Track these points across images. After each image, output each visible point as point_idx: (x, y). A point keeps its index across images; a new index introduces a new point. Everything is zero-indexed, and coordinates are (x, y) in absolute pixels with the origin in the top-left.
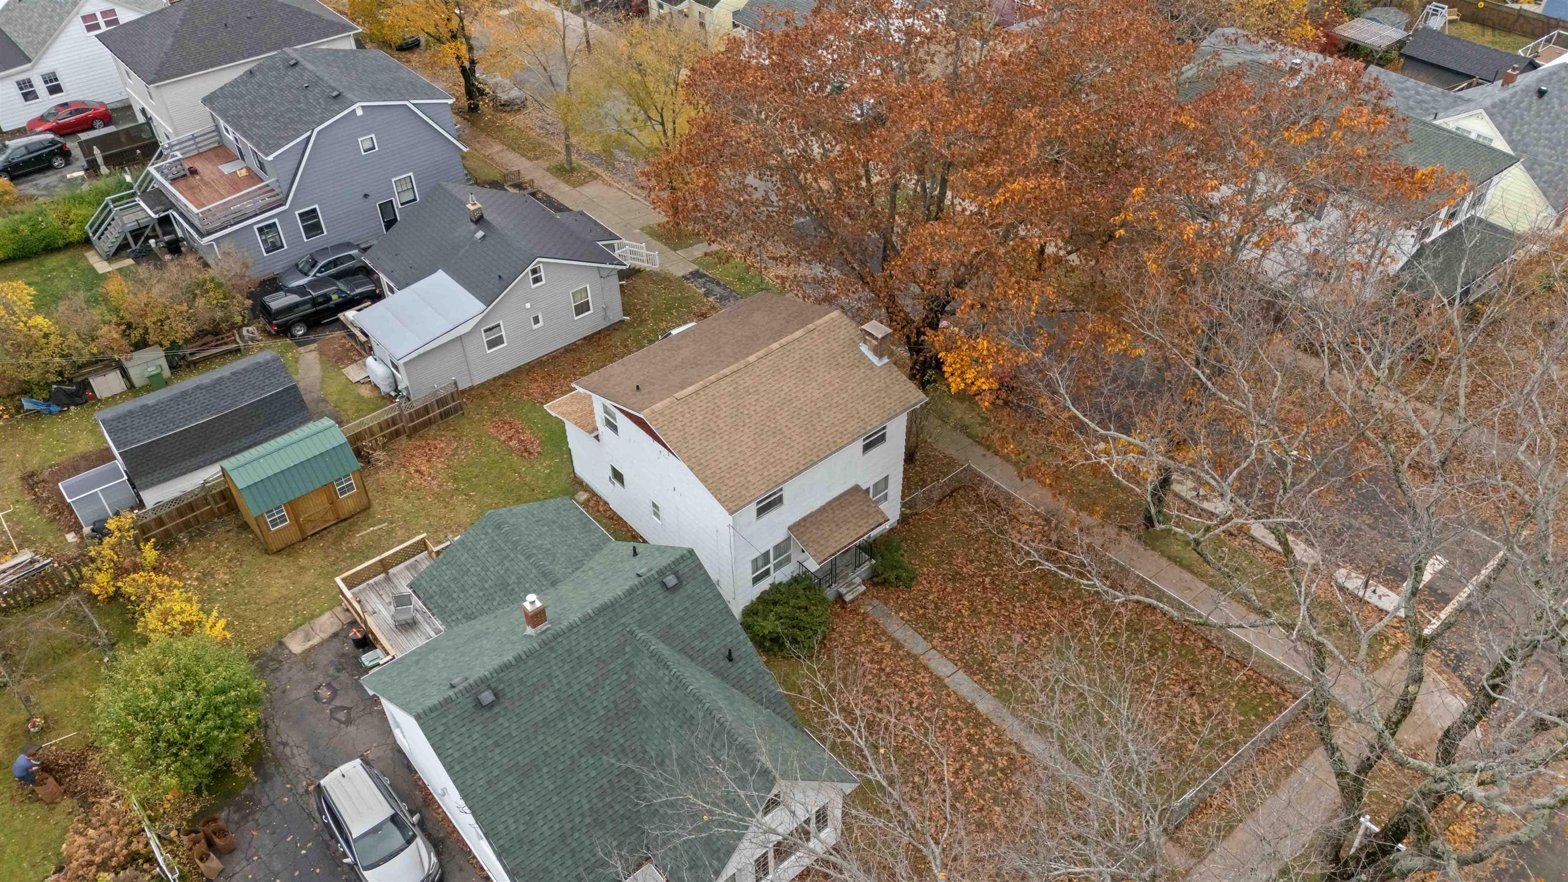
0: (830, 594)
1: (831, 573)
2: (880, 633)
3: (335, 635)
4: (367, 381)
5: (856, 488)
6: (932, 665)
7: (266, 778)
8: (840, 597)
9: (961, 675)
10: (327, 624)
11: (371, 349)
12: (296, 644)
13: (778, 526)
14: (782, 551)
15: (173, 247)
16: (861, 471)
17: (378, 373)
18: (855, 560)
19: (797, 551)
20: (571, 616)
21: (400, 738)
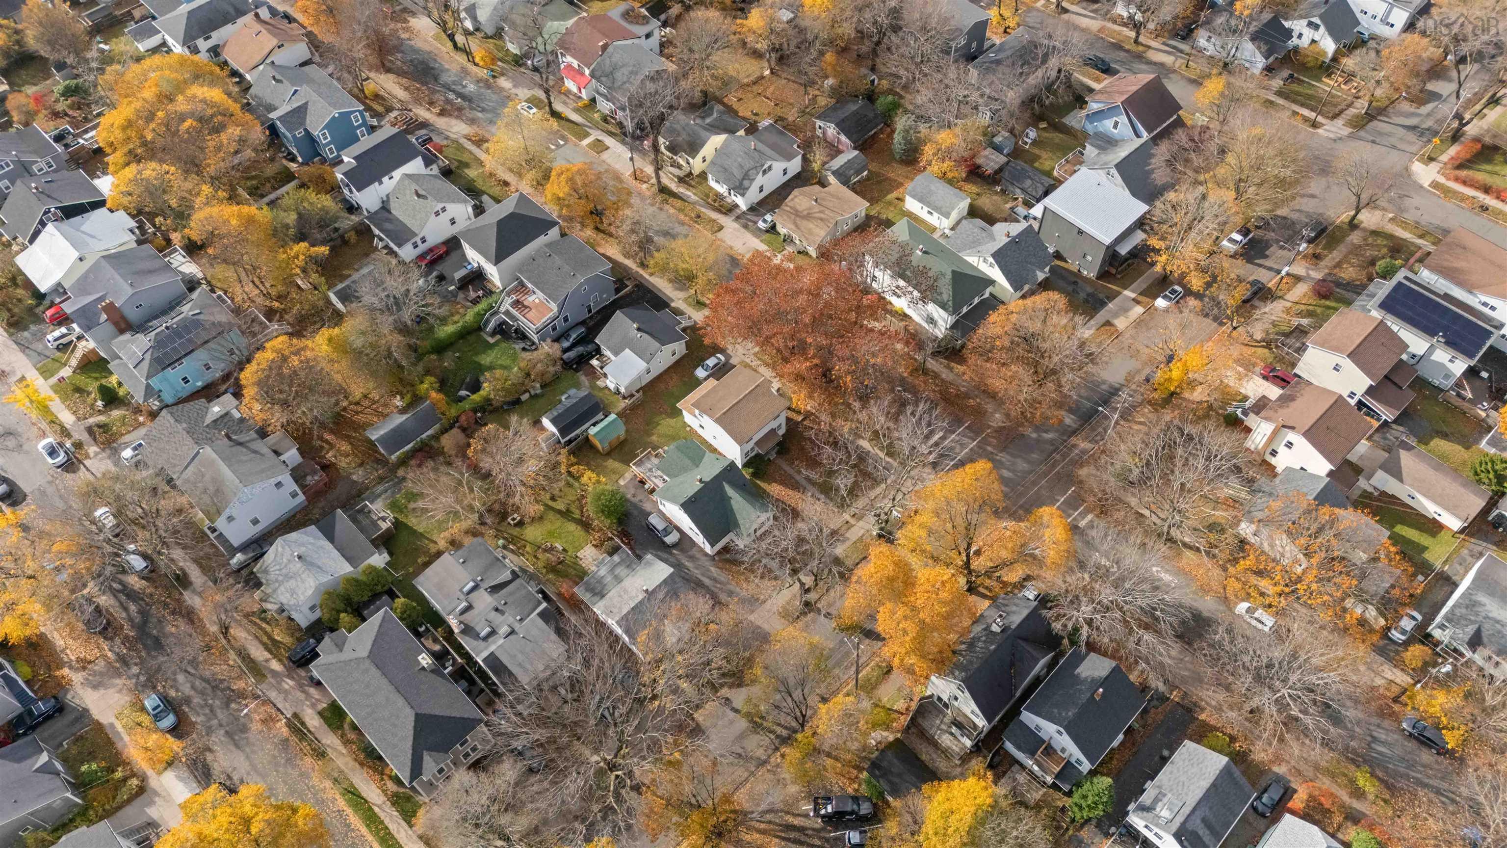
0: (766, 458)
1: (767, 453)
2: (781, 468)
3: (632, 479)
4: (606, 387)
5: (773, 429)
6: (795, 477)
7: (629, 518)
8: (769, 459)
9: (802, 480)
10: (628, 476)
11: (605, 375)
12: (622, 483)
13: (751, 444)
14: (753, 449)
15: (516, 331)
16: (774, 425)
17: (612, 386)
18: (773, 448)
19: (756, 449)
20: (708, 479)
21: (661, 507)
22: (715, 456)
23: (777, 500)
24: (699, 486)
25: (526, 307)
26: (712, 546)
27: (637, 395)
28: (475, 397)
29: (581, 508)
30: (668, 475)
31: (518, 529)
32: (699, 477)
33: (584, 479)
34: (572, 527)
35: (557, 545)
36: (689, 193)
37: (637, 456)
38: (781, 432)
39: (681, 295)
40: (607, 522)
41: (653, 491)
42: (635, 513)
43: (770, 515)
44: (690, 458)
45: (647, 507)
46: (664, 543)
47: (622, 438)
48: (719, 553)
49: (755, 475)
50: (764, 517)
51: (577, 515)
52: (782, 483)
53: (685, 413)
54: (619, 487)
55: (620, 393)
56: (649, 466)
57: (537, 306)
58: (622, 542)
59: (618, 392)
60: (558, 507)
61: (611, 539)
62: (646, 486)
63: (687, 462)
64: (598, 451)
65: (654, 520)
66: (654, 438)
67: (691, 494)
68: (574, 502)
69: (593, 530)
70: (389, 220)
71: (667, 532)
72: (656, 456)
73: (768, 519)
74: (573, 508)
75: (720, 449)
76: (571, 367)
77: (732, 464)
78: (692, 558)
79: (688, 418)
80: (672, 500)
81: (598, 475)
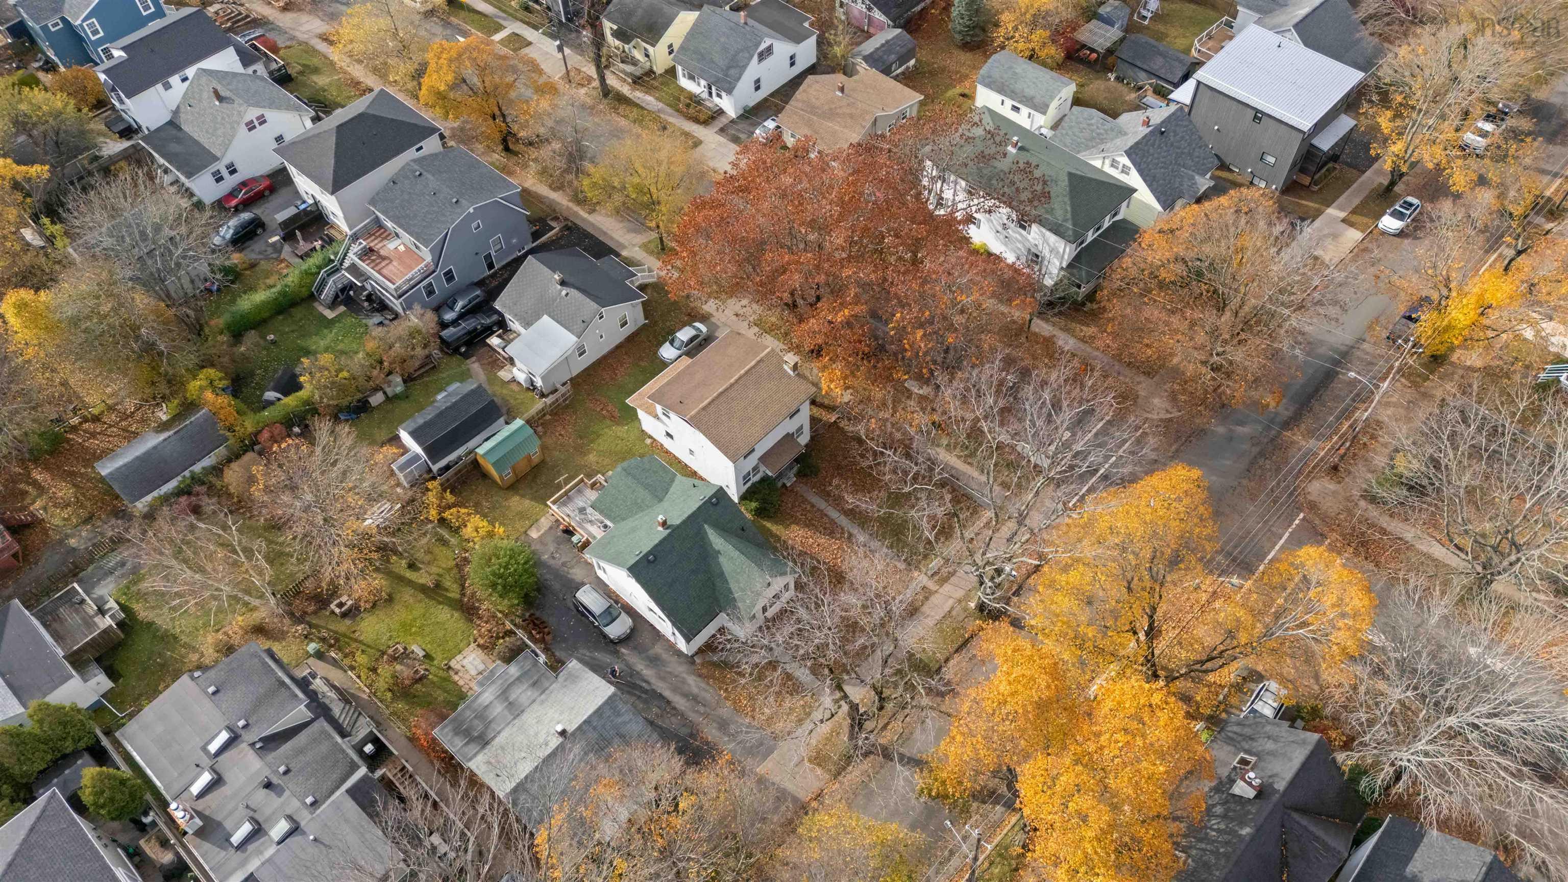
0: (780, 484)
1: (780, 475)
2: (805, 501)
3: (551, 528)
4: (514, 380)
5: (788, 434)
6: (829, 513)
7: (544, 596)
8: (784, 485)
9: (842, 517)
10: (545, 523)
11: (511, 361)
12: (534, 534)
13: (753, 460)
14: (755, 469)
15: (369, 298)
16: (790, 426)
17: (521, 377)
18: (790, 467)
19: (763, 468)
20: (676, 521)
21: (600, 573)
22: (690, 481)
23: (802, 554)
24: (662, 533)
25: (384, 258)
26: (688, 640)
27: (563, 390)
28: (291, 401)
29: (462, 581)
30: (612, 520)
31: (348, 622)
32: (661, 518)
33: (468, 532)
34: (444, 615)
35: (415, 648)
36: (649, 98)
37: (559, 487)
38: (804, 439)
39: (640, 239)
40: (504, 604)
41: (587, 544)
42: (556, 586)
43: (790, 579)
44: (647, 487)
45: (577, 573)
46: (605, 636)
47: (536, 459)
48: (700, 651)
49: (760, 513)
50: (778, 583)
51: (454, 594)
52: (808, 525)
53: (641, 414)
54: (529, 543)
55: (535, 388)
56: (581, 504)
57: (400, 257)
58: (531, 637)
59: (532, 387)
60: (422, 581)
61: (510, 633)
62: (575, 539)
63: (642, 493)
64: (494, 482)
65: (589, 598)
66: (592, 458)
67: (646, 548)
68: (449, 570)
69: (480, 618)
70: (178, 141)
71: (610, 616)
72: (593, 486)
73: (786, 587)
74: (448, 583)
75: (701, 473)
76: (456, 350)
77: (721, 493)
78: (655, 661)
79: (647, 423)
80: (616, 561)
81: (492, 523)
